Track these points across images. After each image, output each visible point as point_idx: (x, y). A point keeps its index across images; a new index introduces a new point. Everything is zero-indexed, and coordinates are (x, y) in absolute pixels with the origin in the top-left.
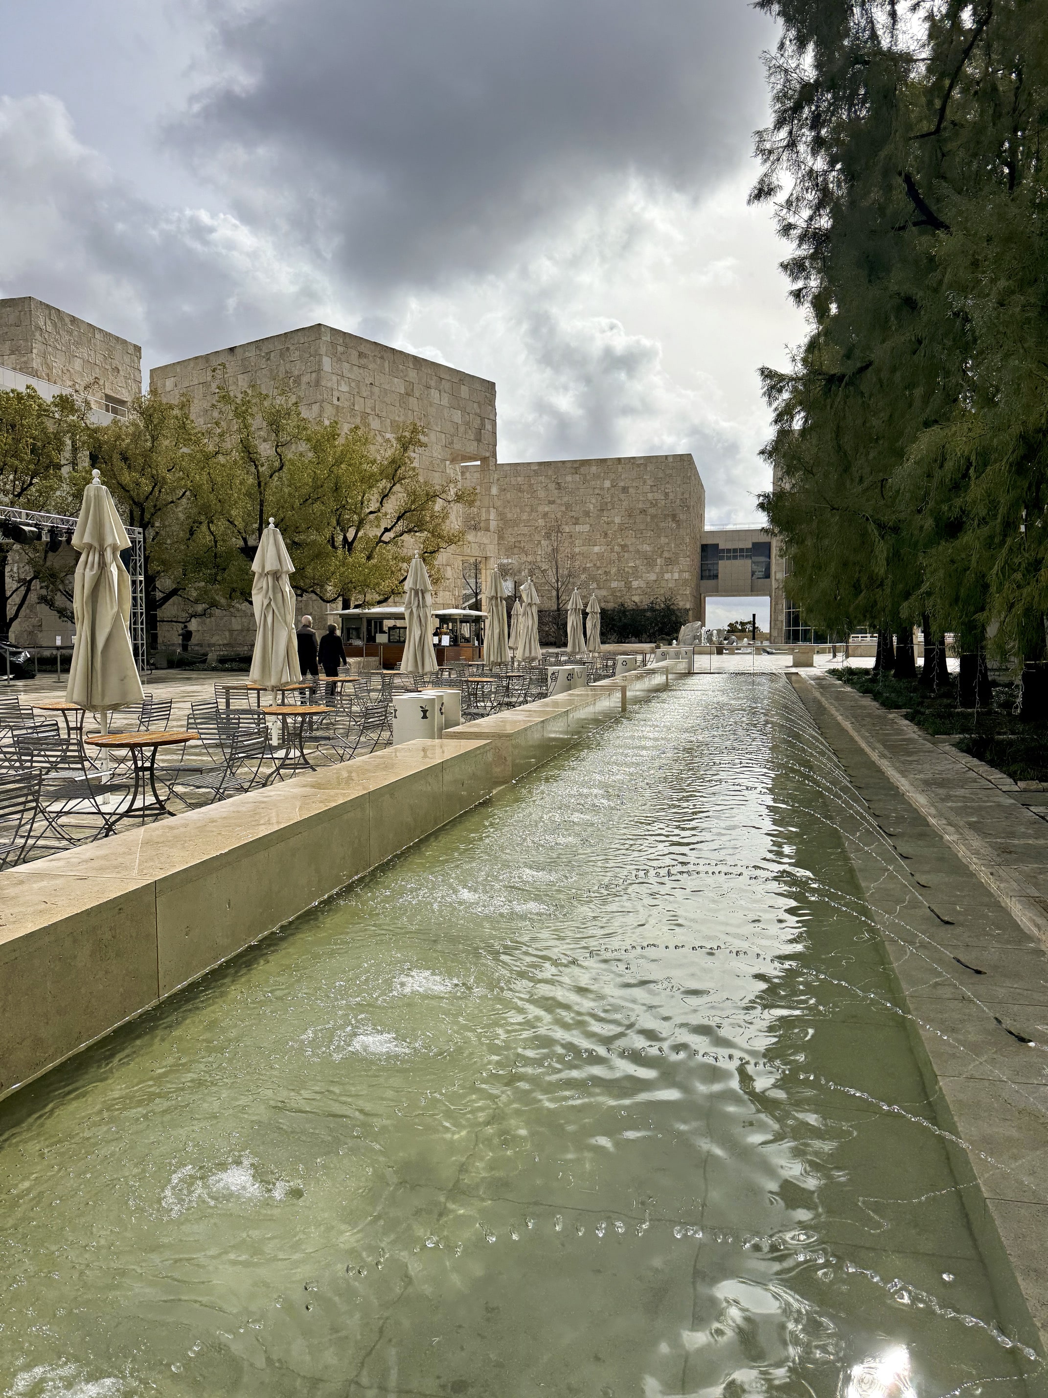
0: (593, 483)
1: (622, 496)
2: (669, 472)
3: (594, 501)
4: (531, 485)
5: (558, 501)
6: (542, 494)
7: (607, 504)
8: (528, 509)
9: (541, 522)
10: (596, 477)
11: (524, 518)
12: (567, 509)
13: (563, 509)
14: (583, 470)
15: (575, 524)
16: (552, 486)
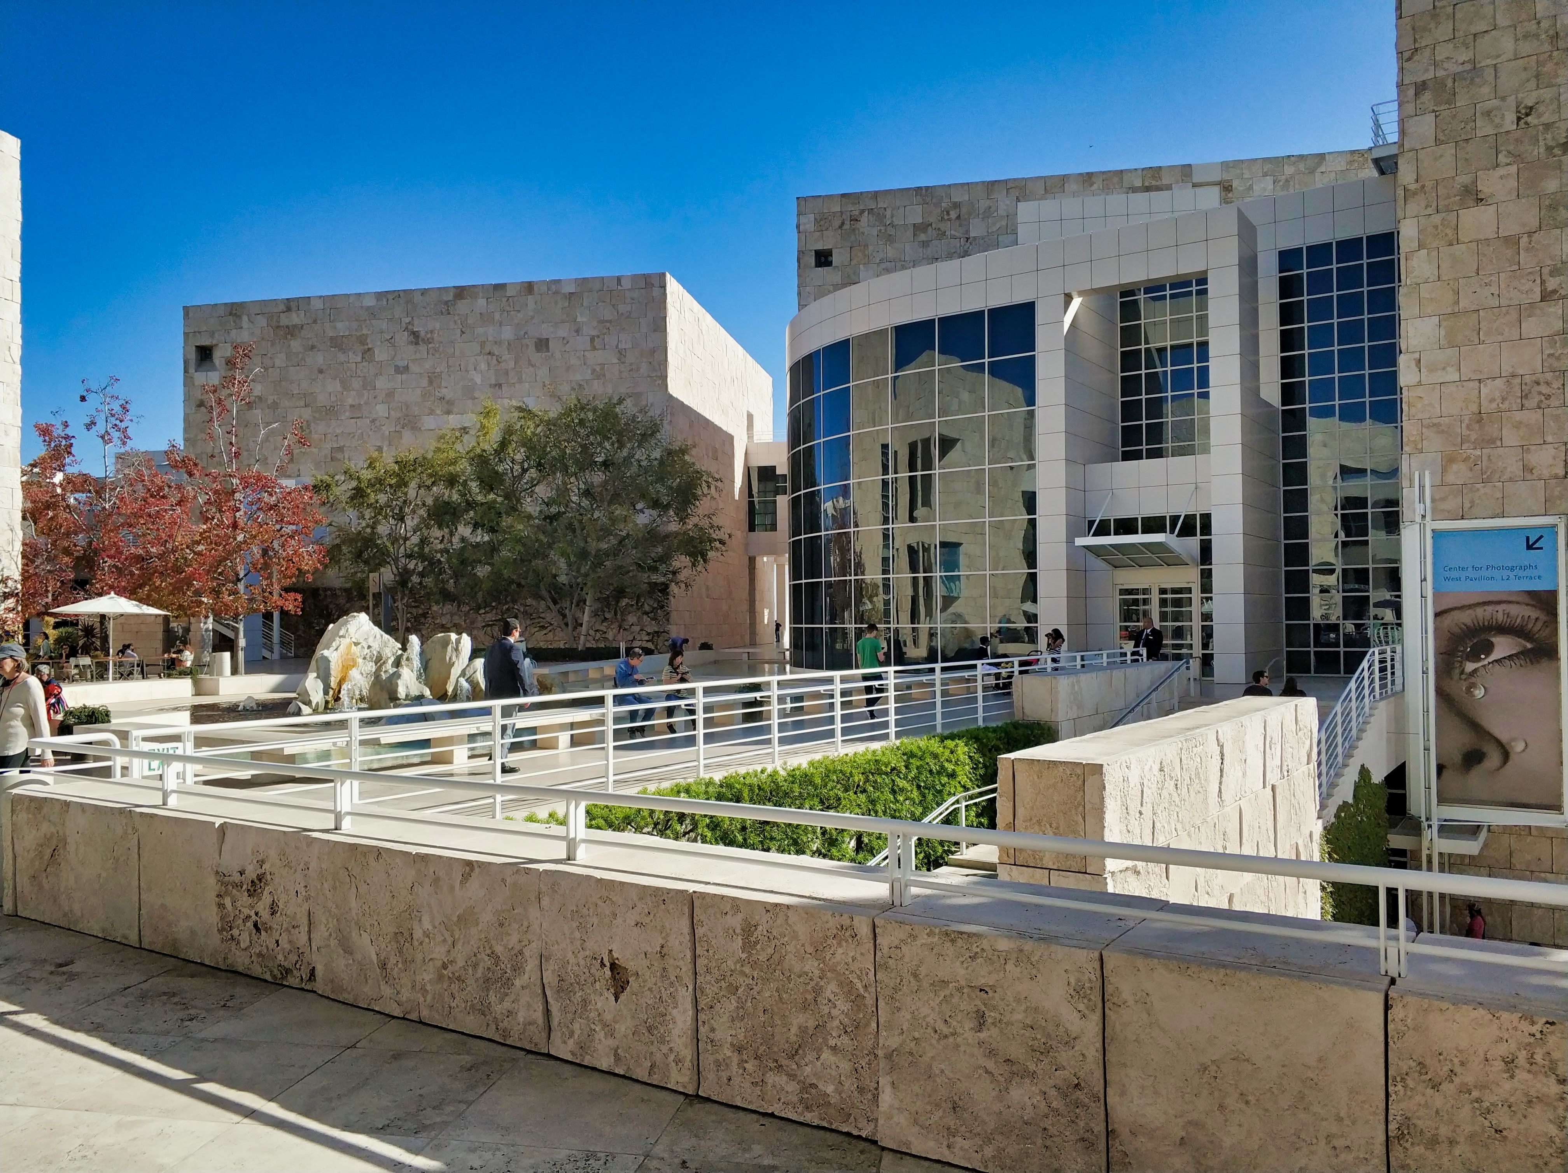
0: (480, 330)
1: (536, 357)
2: (622, 308)
3: (483, 366)
4: (362, 340)
5: (414, 368)
6: (381, 354)
7: (507, 373)
8: (356, 384)
9: (381, 410)
10: (486, 318)
11: (350, 401)
12: (431, 382)
13: (425, 382)
14: (462, 307)
15: (448, 413)
16: (403, 338)
